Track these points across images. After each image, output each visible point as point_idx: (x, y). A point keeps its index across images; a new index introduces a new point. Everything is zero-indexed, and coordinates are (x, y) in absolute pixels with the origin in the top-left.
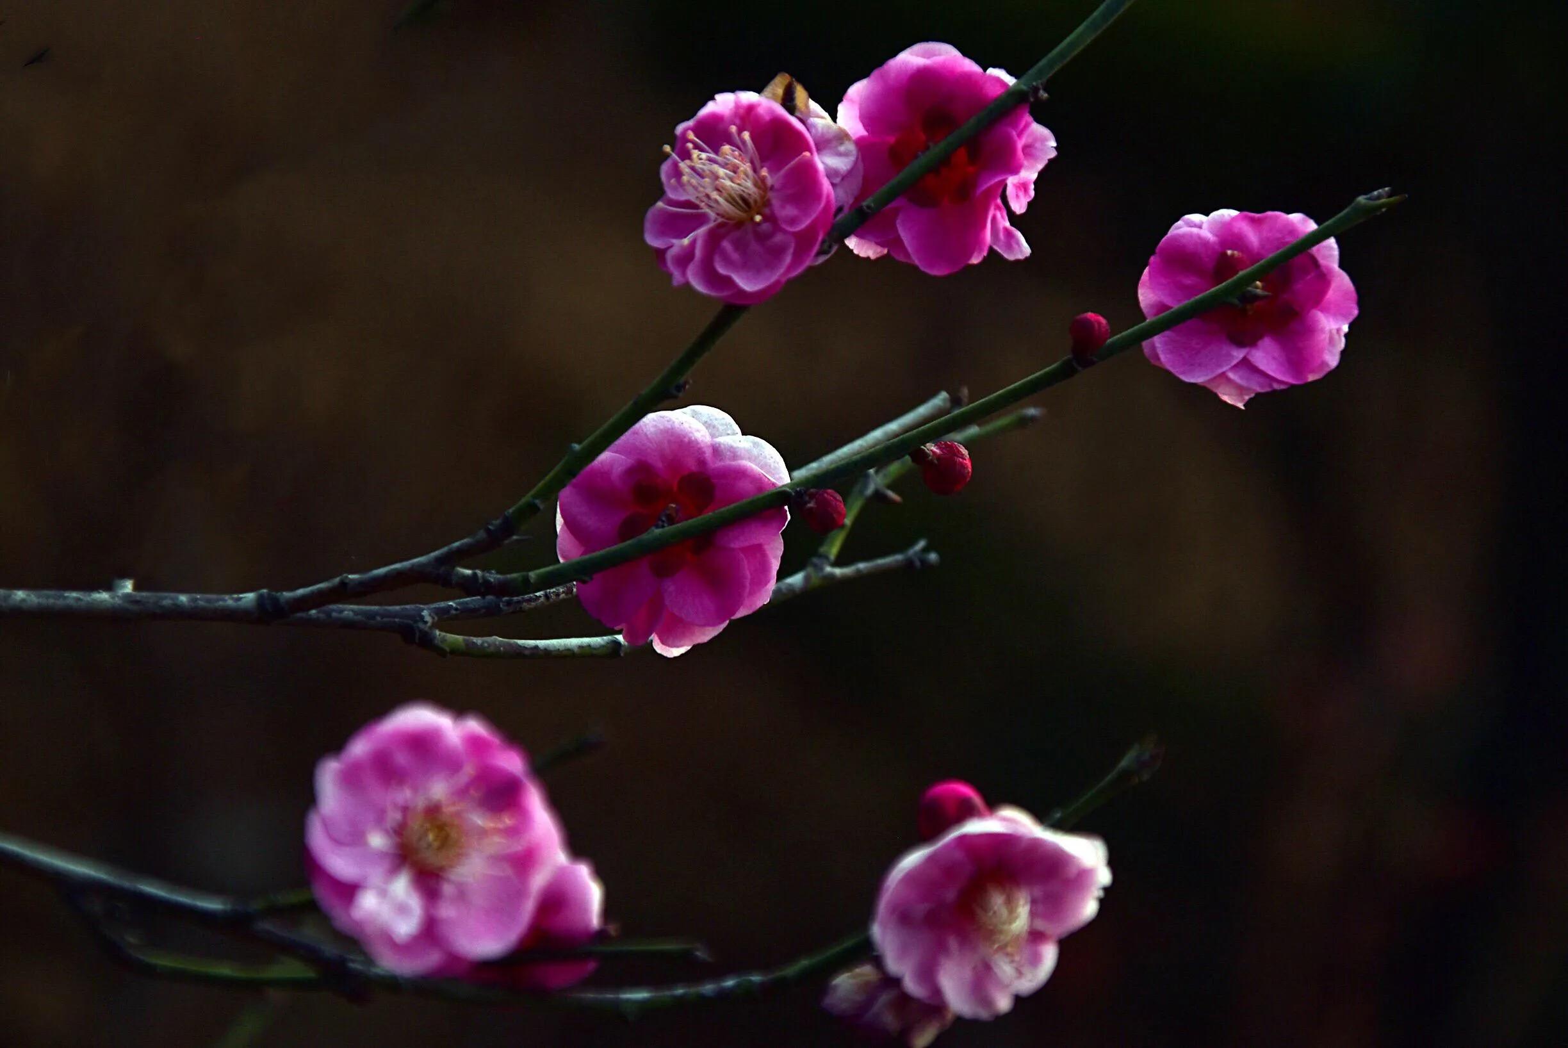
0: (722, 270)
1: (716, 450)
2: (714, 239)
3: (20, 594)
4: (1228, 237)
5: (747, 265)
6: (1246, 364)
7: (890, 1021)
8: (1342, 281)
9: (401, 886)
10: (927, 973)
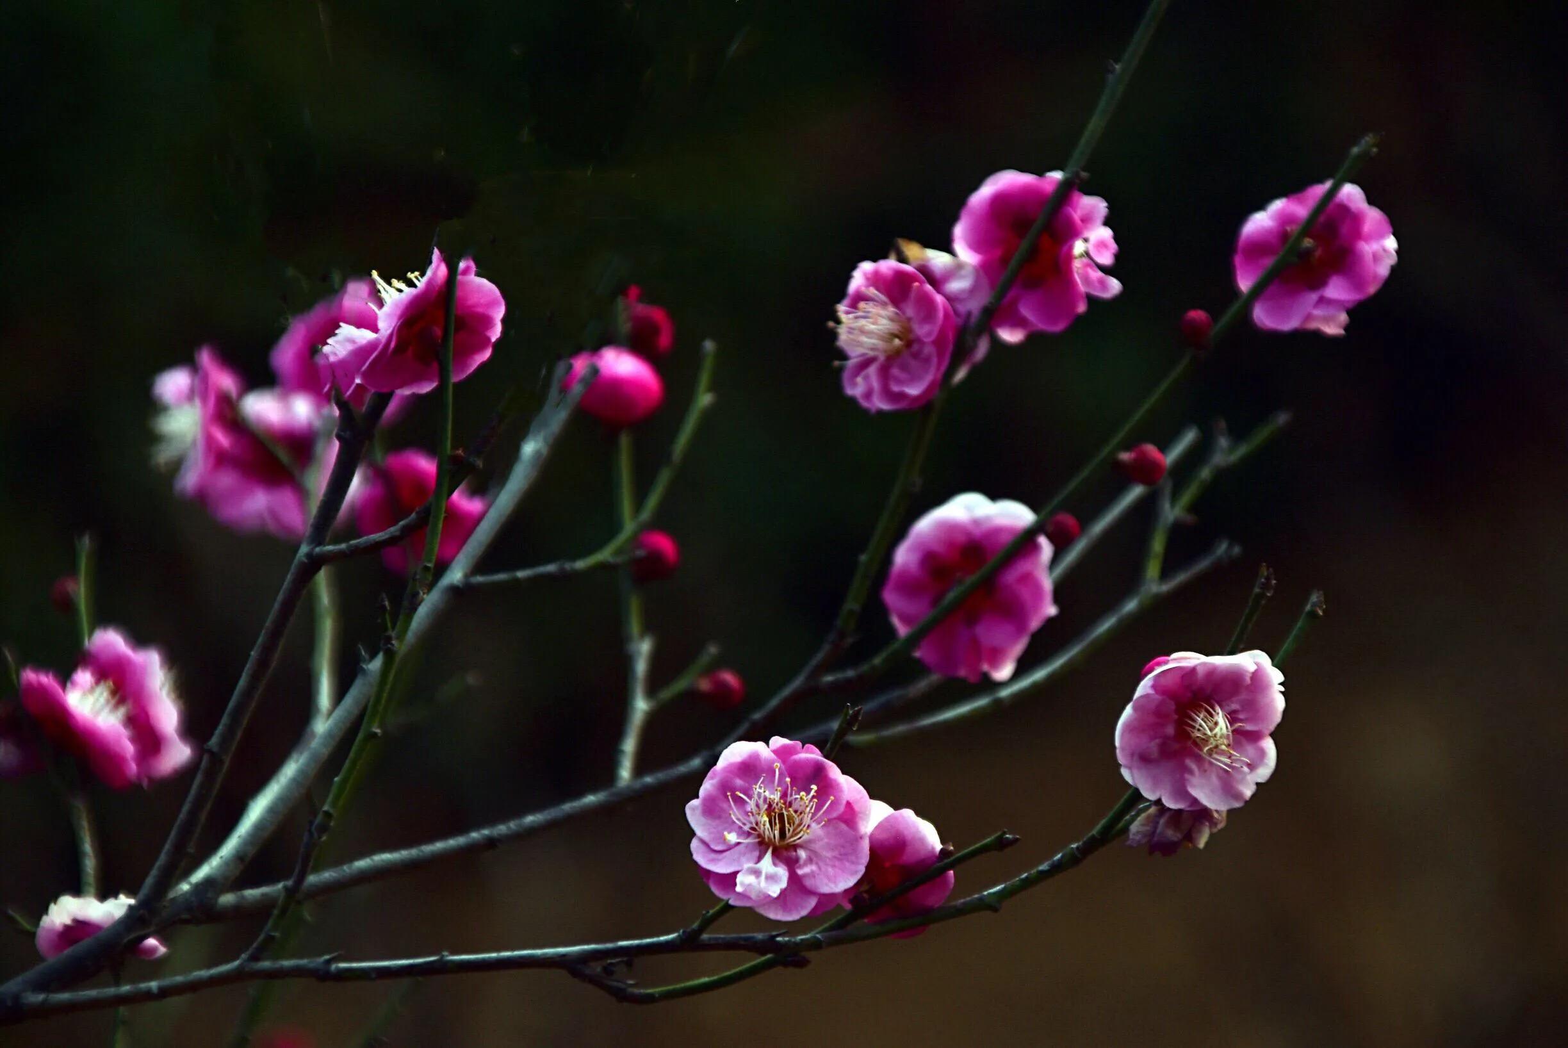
0: (896, 388)
1: (976, 522)
2: (885, 372)
3: (530, 819)
4: (1285, 219)
5: (913, 379)
6: (1322, 301)
7: (1172, 835)
8: (1373, 216)
9: (767, 864)
10: (1181, 792)
